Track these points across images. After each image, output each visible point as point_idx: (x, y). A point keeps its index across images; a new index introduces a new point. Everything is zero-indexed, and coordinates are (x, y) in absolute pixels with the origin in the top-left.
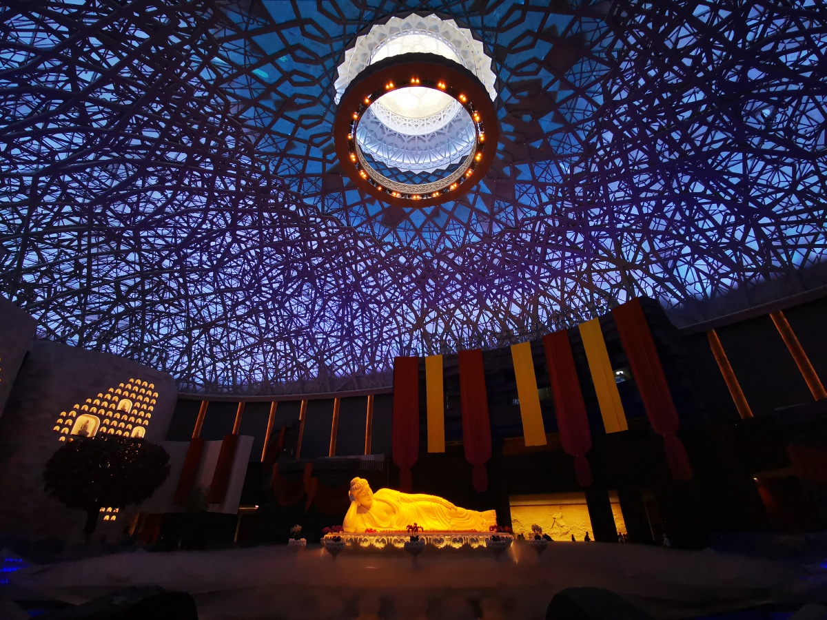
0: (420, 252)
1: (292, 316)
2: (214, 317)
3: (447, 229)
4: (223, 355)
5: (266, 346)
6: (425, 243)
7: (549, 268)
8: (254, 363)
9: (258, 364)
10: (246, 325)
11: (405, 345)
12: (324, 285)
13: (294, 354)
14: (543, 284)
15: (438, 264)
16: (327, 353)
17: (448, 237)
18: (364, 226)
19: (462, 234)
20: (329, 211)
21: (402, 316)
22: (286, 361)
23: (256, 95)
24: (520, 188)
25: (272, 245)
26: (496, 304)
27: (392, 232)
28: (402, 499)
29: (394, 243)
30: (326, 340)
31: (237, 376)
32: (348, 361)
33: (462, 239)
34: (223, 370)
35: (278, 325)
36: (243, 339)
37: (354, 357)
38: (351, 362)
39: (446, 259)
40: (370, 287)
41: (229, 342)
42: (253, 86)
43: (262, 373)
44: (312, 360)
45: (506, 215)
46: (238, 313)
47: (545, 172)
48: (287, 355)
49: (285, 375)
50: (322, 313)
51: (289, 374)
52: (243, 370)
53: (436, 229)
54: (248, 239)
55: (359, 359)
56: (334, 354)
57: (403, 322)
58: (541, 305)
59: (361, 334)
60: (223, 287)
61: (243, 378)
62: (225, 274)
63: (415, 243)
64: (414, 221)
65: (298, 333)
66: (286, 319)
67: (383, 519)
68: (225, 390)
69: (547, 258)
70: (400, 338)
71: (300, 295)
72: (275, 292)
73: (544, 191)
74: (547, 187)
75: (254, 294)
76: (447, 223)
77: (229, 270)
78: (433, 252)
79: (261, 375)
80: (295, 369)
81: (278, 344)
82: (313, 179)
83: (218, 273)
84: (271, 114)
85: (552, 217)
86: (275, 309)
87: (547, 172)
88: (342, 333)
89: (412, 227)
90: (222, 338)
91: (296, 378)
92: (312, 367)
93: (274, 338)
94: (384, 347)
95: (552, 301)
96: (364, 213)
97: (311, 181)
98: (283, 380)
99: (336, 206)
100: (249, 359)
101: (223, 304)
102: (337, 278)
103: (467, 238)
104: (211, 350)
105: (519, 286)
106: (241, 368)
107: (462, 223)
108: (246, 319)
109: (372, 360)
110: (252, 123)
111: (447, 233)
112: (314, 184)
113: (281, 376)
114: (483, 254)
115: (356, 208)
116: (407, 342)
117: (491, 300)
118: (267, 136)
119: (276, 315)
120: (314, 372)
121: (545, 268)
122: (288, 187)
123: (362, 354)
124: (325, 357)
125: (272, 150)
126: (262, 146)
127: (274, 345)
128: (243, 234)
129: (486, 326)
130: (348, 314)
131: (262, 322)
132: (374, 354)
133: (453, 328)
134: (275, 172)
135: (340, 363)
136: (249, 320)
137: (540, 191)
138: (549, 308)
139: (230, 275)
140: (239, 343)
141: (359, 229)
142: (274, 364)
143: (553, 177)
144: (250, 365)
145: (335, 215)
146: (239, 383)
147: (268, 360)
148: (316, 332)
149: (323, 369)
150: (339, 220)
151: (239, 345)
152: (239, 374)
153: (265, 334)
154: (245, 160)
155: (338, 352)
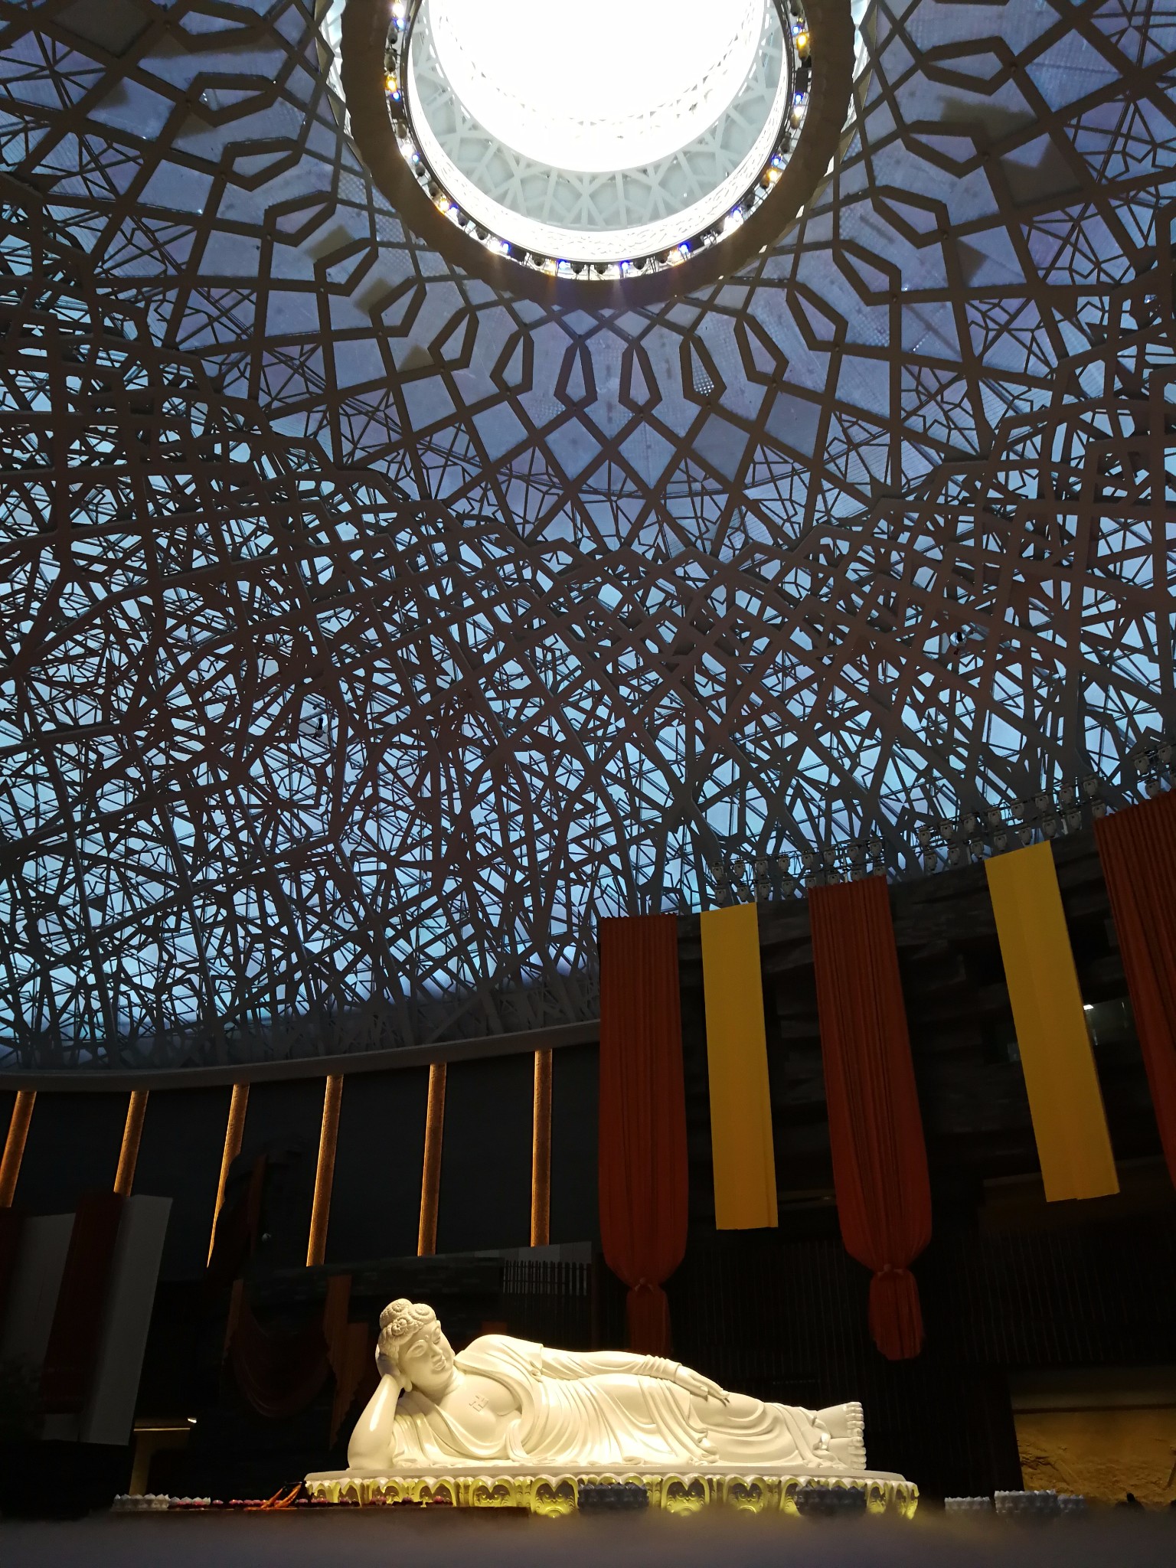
0: (664, 566)
1: (274, 805)
2: (30, 824)
3: (748, 480)
4: (71, 942)
5: (203, 907)
6: (680, 531)
7: (1113, 584)
8: (170, 965)
9: (182, 966)
10: (135, 843)
11: (642, 880)
12: (368, 697)
13: (293, 928)
14: (1094, 641)
15: (730, 601)
16: (395, 920)
17: (755, 507)
18: (476, 493)
19: (801, 495)
20: (359, 454)
21: (626, 784)
22: (268, 954)
23: (76, 93)
24: (984, 315)
25: (188, 578)
26: (936, 723)
27: (568, 507)
28: (550, 1369)
29: (577, 543)
30: (387, 878)
31: (117, 1008)
32: (463, 944)
33: (801, 511)
34: (74, 991)
35: (233, 838)
36: (126, 887)
37: (483, 928)
38: (473, 947)
39: (752, 582)
40: (516, 694)
41: (85, 902)
42: (61, 68)
43: (197, 993)
44: (350, 945)
45: (946, 413)
46: (105, 806)
47: (1069, 249)
48: (269, 932)
49: (267, 997)
50: (368, 792)
51: (281, 992)
52: (137, 988)
53: (712, 484)
54: (113, 565)
55: (498, 933)
56: (418, 922)
57: (632, 803)
58: (1094, 714)
59: (498, 851)
60: (49, 726)
61: (137, 1012)
62: (50, 682)
63: (648, 535)
64: (637, 465)
65: (300, 857)
66: (256, 817)
67: (480, 1432)
68: (85, 1055)
69: (1103, 550)
70: (625, 859)
71: (293, 737)
72: (216, 732)
73: (1072, 315)
74: (1082, 301)
75: (150, 744)
76: (748, 459)
77: (63, 671)
78: (709, 561)
79: (193, 1002)
80: (298, 975)
81: (239, 898)
82: (294, 351)
83: (30, 680)
84: (132, 152)
85: (1109, 402)
86: (218, 787)
87: (1076, 249)
88: (436, 851)
89: (630, 487)
90: (62, 889)
91: (303, 1007)
92: (351, 968)
93: (226, 879)
94: (576, 891)
95: (1131, 700)
96: (472, 452)
97: (287, 360)
98: (264, 1013)
99: (376, 436)
100: (151, 953)
101: (56, 779)
102: (404, 672)
103: (820, 505)
104: (31, 929)
105: (1012, 657)
106: (128, 981)
107: (797, 456)
108: (134, 822)
109: (540, 937)
110: (75, 186)
111: (752, 494)
112: (300, 369)
113: (254, 1003)
114: (877, 555)
115: (442, 438)
116: (650, 871)
117: (920, 710)
118: (128, 225)
119: (223, 805)
120: (360, 982)
121: (1096, 584)
122: (218, 384)
123: (507, 918)
124: (390, 932)
125: (149, 267)
126: (118, 258)
127: (225, 901)
128: (95, 551)
129: (909, 800)
130: (450, 790)
131: (183, 829)
132: (543, 914)
133: (799, 813)
134: (170, 341)
135: (438, 950)
136: (143, 825)
137: (1058, 316)
138: (1122, 724)
139: (69, 684)
140: (117, 900)
141: (461, 506)
142: (231, 965)
143: (1097, 265)
144: (158, 969)
145: (380, 466)
146: (125, 1031)
147: (211, 952)
148: (354, 853)
149: (385, 972)
150: (393, 483)
151: (118, 910)
152: (123, 1001)
153: (196, 870)
154: (72, 311)
155: (429, 913)
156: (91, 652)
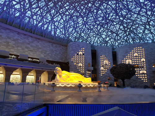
2: (146, 20)
46: (150, 14)
75: (146, 7)
77: (133, 8)
156: (132, 5)
